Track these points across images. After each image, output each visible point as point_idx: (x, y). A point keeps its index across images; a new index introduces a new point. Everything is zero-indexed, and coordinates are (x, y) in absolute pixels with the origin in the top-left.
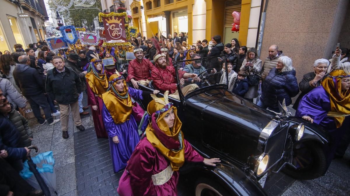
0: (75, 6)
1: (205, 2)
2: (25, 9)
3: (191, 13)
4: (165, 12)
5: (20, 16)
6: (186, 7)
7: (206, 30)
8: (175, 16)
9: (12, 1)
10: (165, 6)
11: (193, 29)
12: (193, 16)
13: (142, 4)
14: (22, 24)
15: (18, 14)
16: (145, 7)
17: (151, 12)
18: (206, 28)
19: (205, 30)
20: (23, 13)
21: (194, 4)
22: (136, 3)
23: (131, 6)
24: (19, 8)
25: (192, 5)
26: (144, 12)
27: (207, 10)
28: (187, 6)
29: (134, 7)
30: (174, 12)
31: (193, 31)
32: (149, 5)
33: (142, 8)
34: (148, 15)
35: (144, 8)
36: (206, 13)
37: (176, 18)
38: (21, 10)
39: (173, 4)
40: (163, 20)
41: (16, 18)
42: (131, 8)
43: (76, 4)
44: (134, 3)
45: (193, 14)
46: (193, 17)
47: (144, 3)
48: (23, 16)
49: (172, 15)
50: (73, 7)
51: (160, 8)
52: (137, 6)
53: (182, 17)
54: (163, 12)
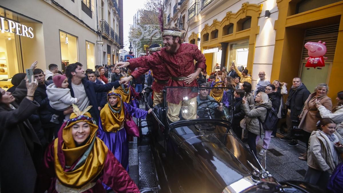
0: (145, 38)
1: (273, 31)
2: (104, 38)
3: (254, 44)
4: (222, 43)
5: (98, 43)
6: (248, 38)
7: (273, 65)
8: (233, 48)
9: (95, 31)
10: (222, 38)
11: (254, 63)
12: (256, 47)
13: (200, 37)
14: (98, 49)
15: (97, 41)
16: (202, 39)
17: (207, 44)
18: (273, 62)
19: (271, 65)
20: (101, 40)
21: (258, 34)
22: (194, 35)
23: (189, 38)
24: (99, 37)
25: (256, 35)
26: (201, 43)
27: (276, 40)
28: (249, 36)
29: (192, 39)
30: (232, 43)
31: (253, 65)
32: (206, 37)
33: (199, 39)
34: (204, 46)
35: (200, 40)
36: (274, 44)
37: (233, 51)
38: (100, 38)
39: (232, 35)
40: (218, 51)
41: (94, 44)
42: (189, 40)
43: (145, 37)
44: (192, 36)
45: (256, 45)
46: (256, 49)
47: (201, 35)
48: (100, 43)
49: (229, 47)
50: (143, 39)
51: (217, 39)
52: (195, 38)
53: (242, 50)
54: (219, 43)
